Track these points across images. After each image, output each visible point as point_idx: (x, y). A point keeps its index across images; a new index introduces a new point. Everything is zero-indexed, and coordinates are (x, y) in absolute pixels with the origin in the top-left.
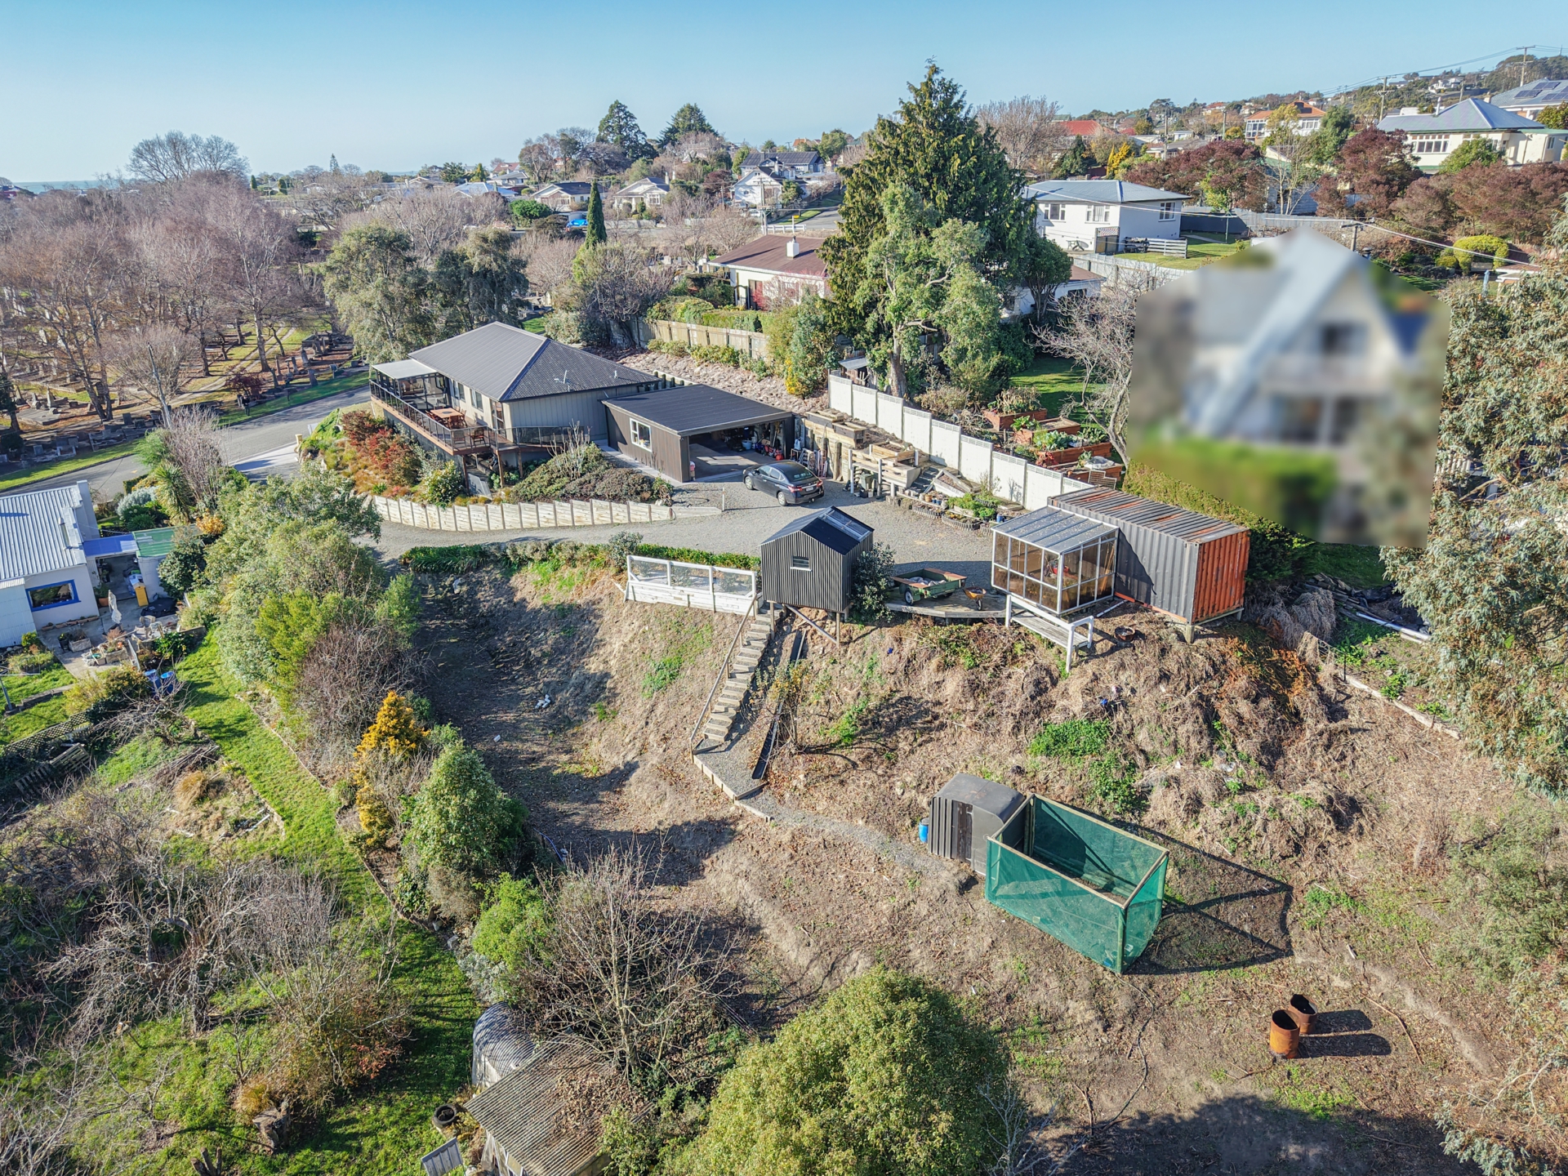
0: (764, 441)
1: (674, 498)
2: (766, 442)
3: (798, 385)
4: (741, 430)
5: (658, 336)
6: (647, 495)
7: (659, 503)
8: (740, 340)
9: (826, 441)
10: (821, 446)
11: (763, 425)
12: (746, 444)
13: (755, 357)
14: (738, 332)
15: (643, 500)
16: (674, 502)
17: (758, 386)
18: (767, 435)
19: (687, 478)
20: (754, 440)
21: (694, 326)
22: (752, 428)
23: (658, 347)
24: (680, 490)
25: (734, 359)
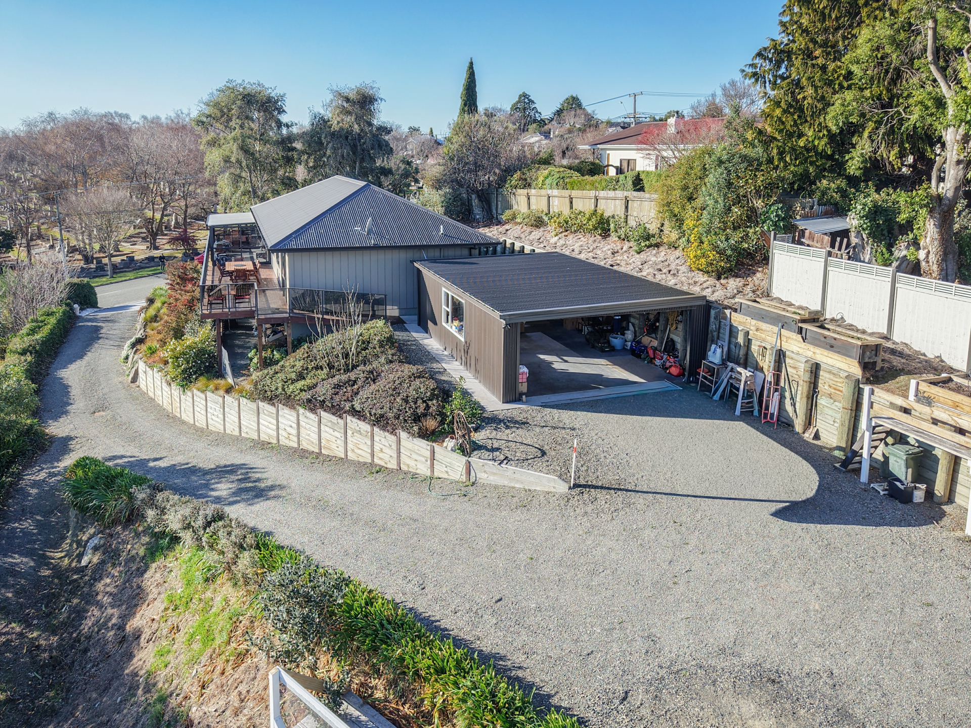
0: (646, 340)
1: (479, 437)
2: (649, 341)
3: (712, 255)
4: (609, 319)
5: (515, 207)
6: (431, 424)
7: (449, 443)
8: (611, 204)
9: (780, 357)
10: (767, 363)
11: (645, 316)
12: (616, 341)
13: (632, 223)
14: (611, 194)
15: (425, 435)
16: (476, 447)
17: (637, 259)
18: (652, 329)
19: (511, 395)
20: (629, 335)
21: (555, 192)
22: (626, 317)
23: (514, 217)
24: (494, 421)
25: (603, 227)
